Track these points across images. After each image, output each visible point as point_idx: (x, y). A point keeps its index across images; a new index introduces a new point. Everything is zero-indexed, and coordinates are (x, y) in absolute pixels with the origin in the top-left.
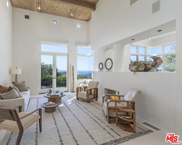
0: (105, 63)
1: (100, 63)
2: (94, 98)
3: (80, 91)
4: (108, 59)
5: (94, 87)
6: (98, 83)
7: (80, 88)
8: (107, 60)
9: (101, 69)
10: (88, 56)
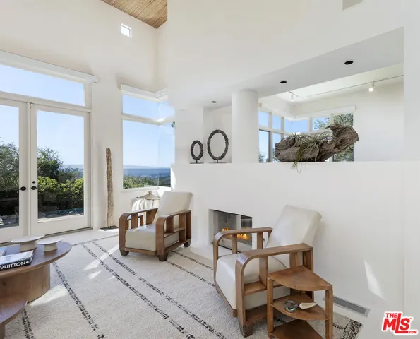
0: (208, 143)
1: (195, 142)
2: (181, 241)
3: (134, 226)
4: (216, 132)
5: (180, 209)
6: (190, 195)
7: (134, 215)
8: (212, 134)
9: (197, 159)
10: (159, 124)
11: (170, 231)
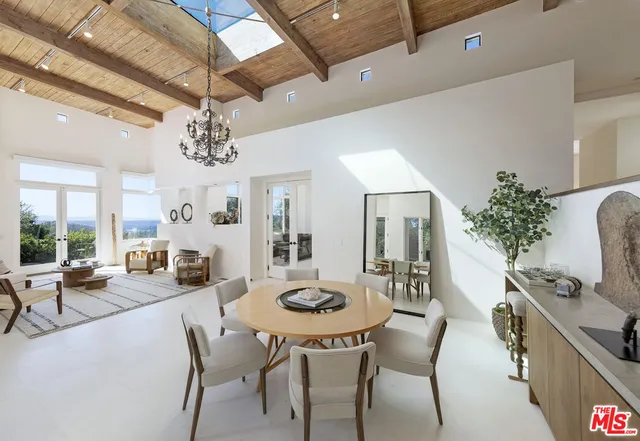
0: (182, 211)
1: (173, 211)
2: (162, 266)
3: (134, 258)
4: (186, 204)
5: (160, 249)
6: (167, 242)
7: (134, 253)
8: (184, 206)
9: (174, 221)
10: (150, 194)
11: (155, 259)
